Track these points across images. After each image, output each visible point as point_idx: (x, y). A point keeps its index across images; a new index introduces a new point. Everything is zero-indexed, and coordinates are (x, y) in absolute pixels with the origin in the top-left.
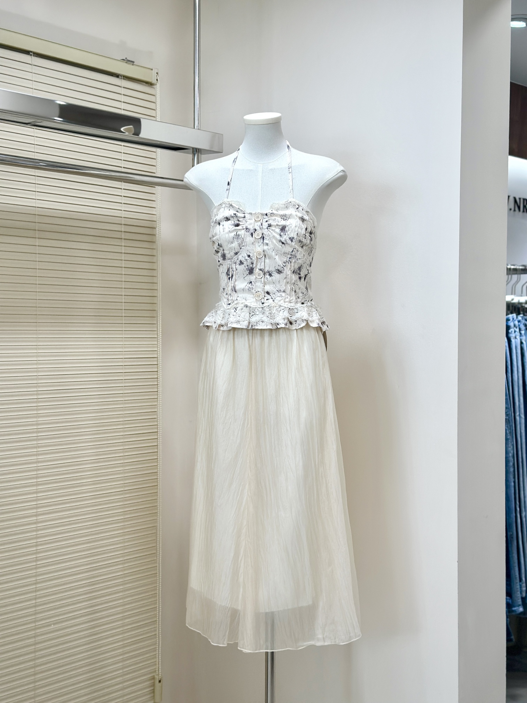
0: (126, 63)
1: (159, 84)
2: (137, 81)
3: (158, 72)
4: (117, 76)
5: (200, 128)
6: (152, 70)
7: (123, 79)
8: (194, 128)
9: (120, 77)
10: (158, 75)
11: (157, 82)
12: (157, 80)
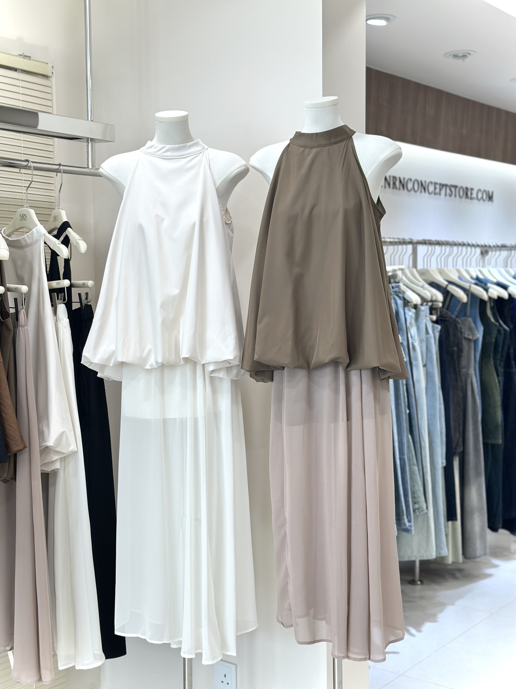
0: (24, 58)
1: (54, 77)
2: (33, 74)
3: (53, 66)
4: (15, 70)
5: (93, 119)
6: (48, 64)
7: (21, 72)
8: (88, 120)
9: (18, 71)
10: (53, 68)
11: (52, 75)
12: (52, 73)
